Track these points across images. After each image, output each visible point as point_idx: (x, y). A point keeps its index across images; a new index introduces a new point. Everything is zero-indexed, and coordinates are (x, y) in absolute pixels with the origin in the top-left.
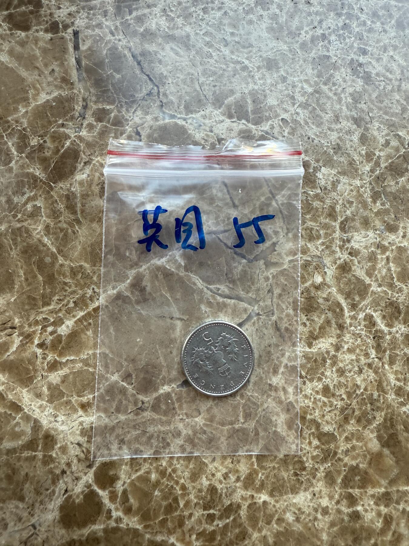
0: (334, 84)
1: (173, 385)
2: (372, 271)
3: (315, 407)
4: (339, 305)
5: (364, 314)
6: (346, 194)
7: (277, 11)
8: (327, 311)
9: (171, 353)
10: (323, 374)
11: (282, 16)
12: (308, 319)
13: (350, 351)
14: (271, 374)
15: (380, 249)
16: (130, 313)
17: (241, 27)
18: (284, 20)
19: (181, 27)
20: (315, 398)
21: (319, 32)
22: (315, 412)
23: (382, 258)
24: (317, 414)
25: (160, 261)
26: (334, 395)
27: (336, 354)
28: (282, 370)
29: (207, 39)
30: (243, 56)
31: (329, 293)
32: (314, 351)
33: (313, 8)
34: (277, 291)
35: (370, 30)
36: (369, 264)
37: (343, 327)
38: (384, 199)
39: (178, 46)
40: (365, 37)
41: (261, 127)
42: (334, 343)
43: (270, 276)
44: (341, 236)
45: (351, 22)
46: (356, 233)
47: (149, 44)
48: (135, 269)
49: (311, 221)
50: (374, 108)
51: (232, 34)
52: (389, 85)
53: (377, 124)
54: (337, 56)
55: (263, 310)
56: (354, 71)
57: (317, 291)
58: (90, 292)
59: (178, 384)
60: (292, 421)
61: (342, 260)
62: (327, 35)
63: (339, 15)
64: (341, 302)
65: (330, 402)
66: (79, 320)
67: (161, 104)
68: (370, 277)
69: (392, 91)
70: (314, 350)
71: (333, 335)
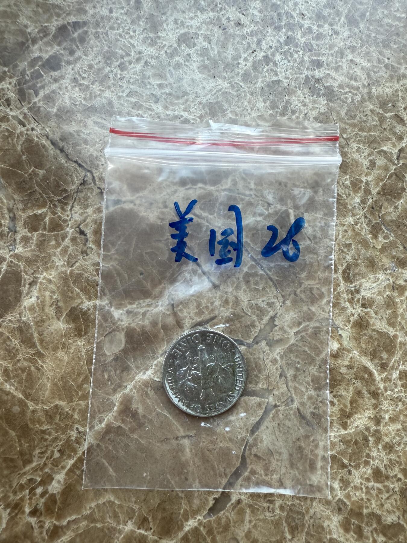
0: (293, 112)
1: (199, 517)
2: (393, 320)
3: (369, 498)
4: (366, 369)
5: (398, 372)
6: (340, 237)
7: (206, 44)
8: (354, 381)
9: (186, 479)
10: (368, 456)
11: (213, 49)
12: (334, 396)
13: (393, 420)
14: (309, 473)
15: (396, 291)
16: (127, 446)
17: (168, 75)
18: (216, 52)
19: (100, 94)
20: (367, 488)
21: (260, 55)
22: (371, 504)
23: (401, 301)
24: (374, 505)
25: (146, 375)
26: (387, 478)
27: (378, 428)
28: (319, 464)
29: (133, 100)
30: (180, 108)
31: (351, 358)
32: (351, 432)
33: (246, 29)
34: (290, 373)
35: (319, 37)
36: (388, 312)
37: (378, 394)
38: (386, 231)
39: (102, 118)
40: (315, 47)
41: (222, 185)
42: (372, 416)
43: (278, 358)
44: (347, 288)
45: (294, 33)
46: (364, 280)
47: (67, 125)
48: (120, 392)
49: (308, 279)
50: (347, 127)
51: (160, 86)
52: (356, 95)
53: (355, 145)
54: (288, 78)
55: (279, 399)
56: (314, 91)
57: (336, 360)
58: (74, 434)
59: (204, 514)
60: (347, 522)
61: (356, 315)
62: (270, 57)
63: (278, 29)
64: (367, 366)
65: (385, 487)
66: (71, 470)
67: (99, 191)
68: (393, 327)
69: (363, 100)
70: (351, 430)
71: (368, 406)
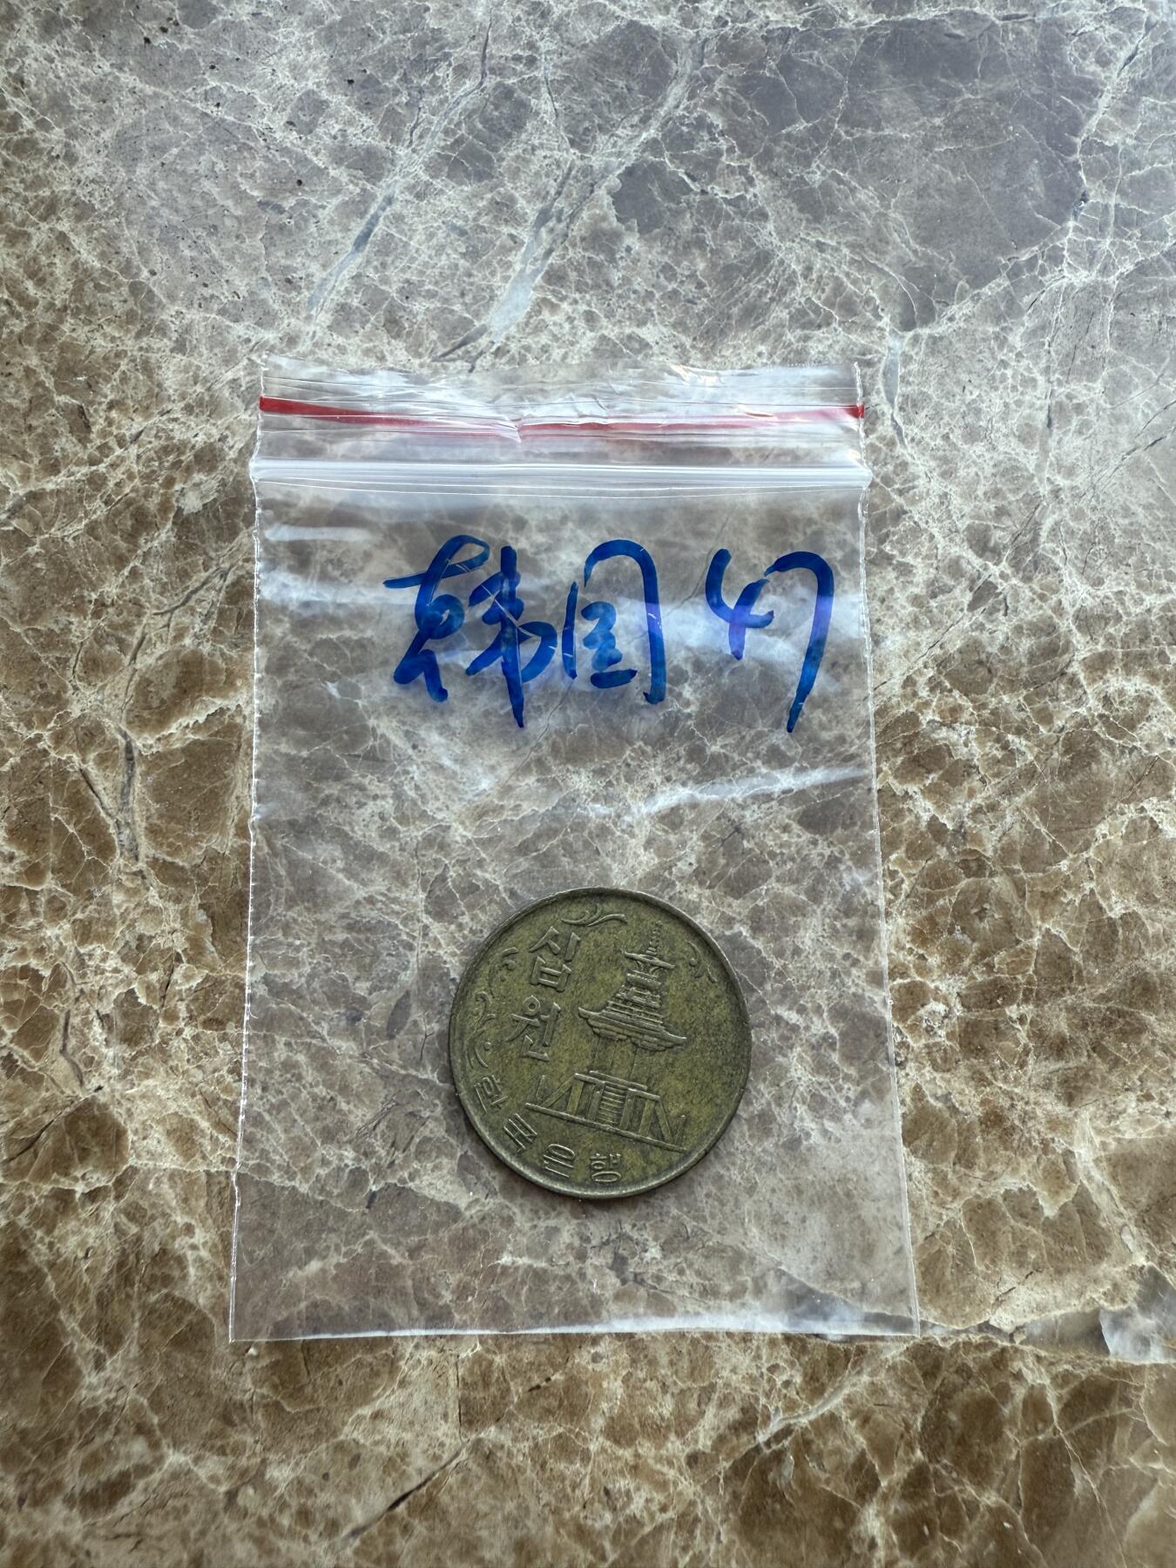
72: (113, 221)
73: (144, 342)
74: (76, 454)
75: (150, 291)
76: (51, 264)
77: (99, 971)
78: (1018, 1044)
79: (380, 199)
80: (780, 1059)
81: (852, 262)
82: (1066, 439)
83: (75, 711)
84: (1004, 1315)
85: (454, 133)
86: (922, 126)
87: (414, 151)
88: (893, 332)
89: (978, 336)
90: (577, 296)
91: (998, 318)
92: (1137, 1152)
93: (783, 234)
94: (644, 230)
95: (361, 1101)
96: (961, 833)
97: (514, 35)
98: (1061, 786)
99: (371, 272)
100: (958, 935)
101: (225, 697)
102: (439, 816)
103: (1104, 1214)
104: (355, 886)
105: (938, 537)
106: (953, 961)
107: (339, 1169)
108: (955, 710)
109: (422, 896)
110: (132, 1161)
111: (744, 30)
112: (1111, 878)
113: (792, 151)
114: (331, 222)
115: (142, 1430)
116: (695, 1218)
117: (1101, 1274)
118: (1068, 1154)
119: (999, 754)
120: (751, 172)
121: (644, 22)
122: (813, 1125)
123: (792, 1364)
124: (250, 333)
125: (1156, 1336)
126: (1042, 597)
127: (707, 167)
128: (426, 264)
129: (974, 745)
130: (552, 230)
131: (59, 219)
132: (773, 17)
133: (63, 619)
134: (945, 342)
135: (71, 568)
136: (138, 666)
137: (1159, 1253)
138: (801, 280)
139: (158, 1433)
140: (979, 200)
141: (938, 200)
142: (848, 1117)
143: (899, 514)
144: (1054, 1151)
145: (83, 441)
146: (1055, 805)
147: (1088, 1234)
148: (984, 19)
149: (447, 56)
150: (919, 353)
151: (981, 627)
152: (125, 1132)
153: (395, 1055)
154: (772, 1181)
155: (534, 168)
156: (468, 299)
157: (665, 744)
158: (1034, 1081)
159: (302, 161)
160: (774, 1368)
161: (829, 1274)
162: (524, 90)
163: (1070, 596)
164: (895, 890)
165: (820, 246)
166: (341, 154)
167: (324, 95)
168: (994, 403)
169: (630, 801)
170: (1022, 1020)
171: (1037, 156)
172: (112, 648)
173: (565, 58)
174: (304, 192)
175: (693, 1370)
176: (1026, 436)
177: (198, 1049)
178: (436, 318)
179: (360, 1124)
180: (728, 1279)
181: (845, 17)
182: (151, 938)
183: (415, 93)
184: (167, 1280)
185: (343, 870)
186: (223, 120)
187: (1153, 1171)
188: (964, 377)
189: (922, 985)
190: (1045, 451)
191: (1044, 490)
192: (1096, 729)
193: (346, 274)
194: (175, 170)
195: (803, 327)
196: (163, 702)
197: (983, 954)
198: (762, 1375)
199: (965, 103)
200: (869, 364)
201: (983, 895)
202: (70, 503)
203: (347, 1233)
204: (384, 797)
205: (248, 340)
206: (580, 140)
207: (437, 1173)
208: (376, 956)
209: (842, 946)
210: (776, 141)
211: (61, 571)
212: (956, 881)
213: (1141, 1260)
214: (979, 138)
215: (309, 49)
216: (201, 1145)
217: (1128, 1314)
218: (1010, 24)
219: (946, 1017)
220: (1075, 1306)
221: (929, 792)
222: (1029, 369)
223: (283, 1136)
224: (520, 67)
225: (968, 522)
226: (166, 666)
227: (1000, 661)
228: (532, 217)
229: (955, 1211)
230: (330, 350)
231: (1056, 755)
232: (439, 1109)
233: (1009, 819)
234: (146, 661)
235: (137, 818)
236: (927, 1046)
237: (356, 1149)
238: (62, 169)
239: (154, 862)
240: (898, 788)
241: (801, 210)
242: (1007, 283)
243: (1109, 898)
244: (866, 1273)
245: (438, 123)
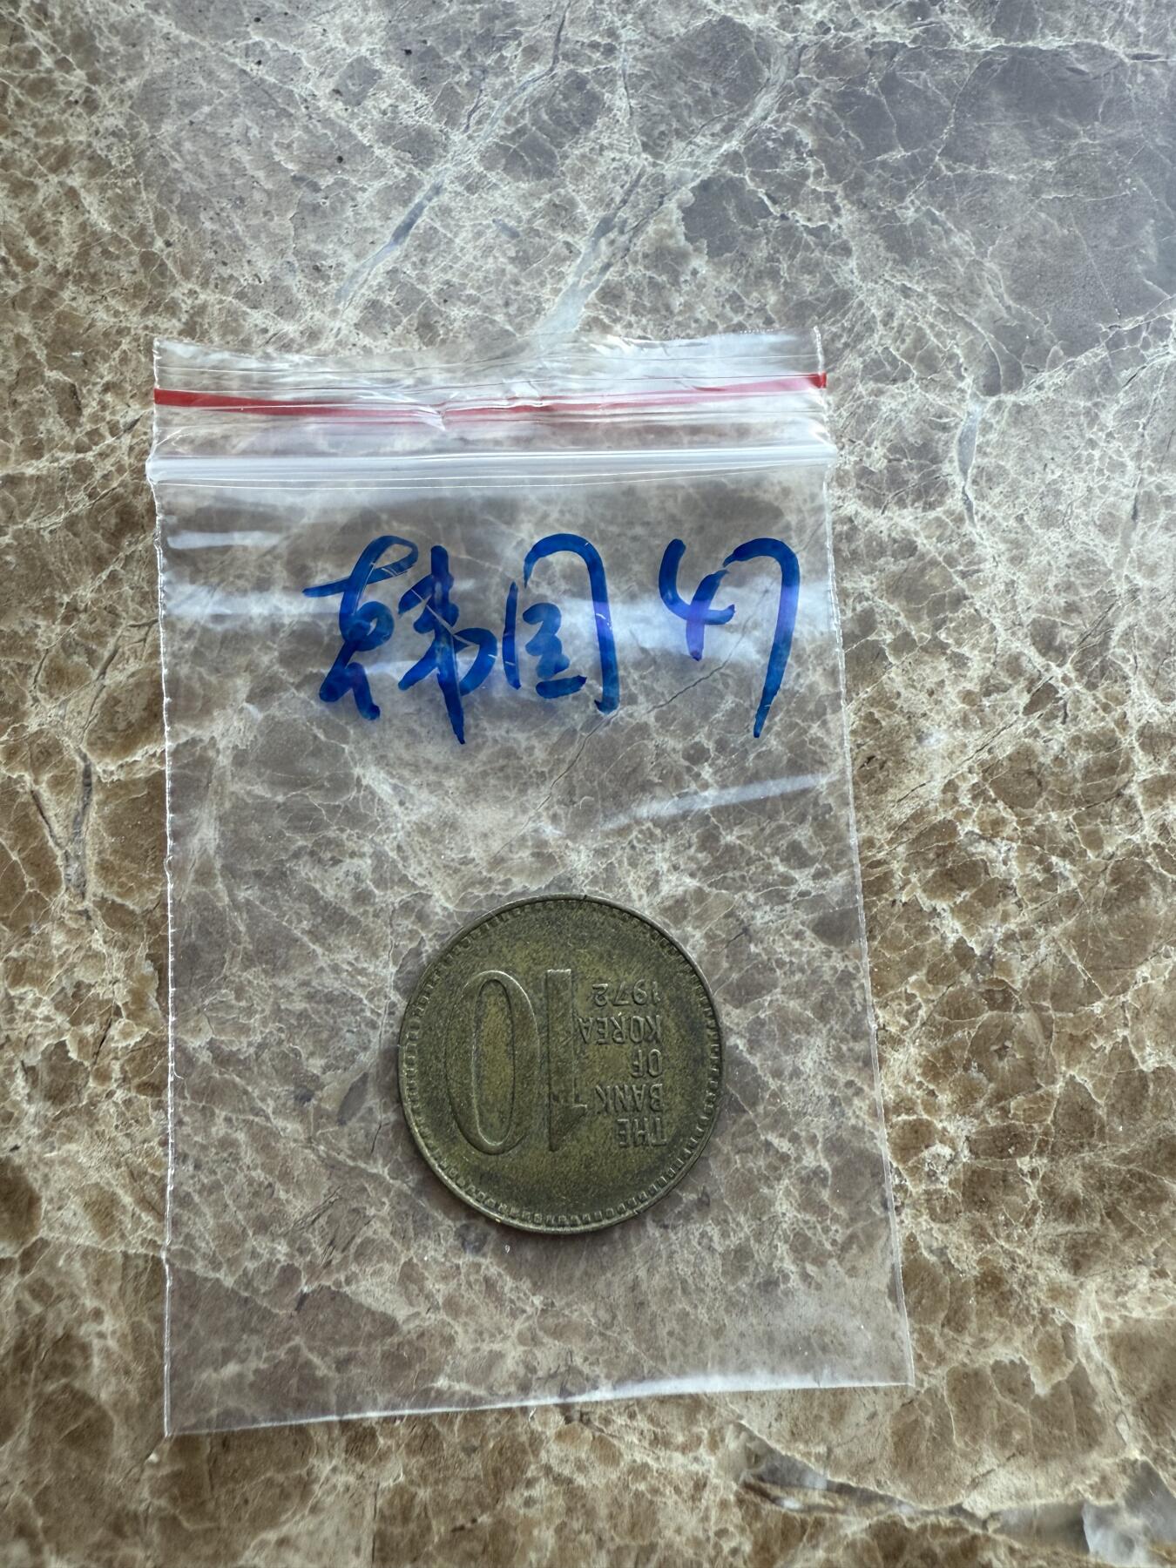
72: (130, 181)
73: (151, 320)
74: (62, 438)
75: (163, 264)
76: (57, 222)
77: (29, 1018)
78: (1026, 1199)
79: (427, 187)
80: (765, 1190)
81: (939, 312)
82: (1151, 534)
83: (33, 725)
84: (979, 1499)
85: (516, 121)
86: (1033, 167)
87: (470, 137)
88: (974, 395)
89: (1068, 409)
90: (633, 319)
91: (1092, 392)
92: (1144, 1333)
93: (866, 273)
94: (714, 253)
95: (301, 1190)
96: (989, 959)
97: (594, 18)
98: (1104, 919)
99: (408, 268)
100: (974, 1073)
101: (199, 726)
102: (420, 883)
103: (1100, 1398)
104: (319, 950)
105: (1000, 628)
106: (965, 1102)
107: (270, 1265)
108: (998, 823)
109: (393, 969)
110: (43, 1233)
111: (847, 40)
112: (1147, 1027)
113: (885, 182)
114: (371, 207)
115: (24, 1532)
116: (652, 1357)
117: (1089, 1463)
118: (1068, 1328)
119: (1040, 877)
120: (838, 200)
121: (739, 19)
122: (793, 1268)
123: (742, 1531)
124: (269, 323)
125: (1142, 1538)
126: (1106, 708)
127: (791, 189)
128: (469, 266)
129: (1014, 864)
130: (612, 242)
131: (70, 172)
132: (881, 28)
133: (29, 621)
134: (1030, 412)
135: (44, 565)
136: (107, 682)
137: (1154, 1446)
138: (880, 327)
139: (41, 1537)
140: (1084, 258)
141: (1040, 254)
142: (834, 1261)
143: (959, 599)
144: (1053, 1323)
145: (72, 424)
146: (1095, 939)
147: (1080, 1418)
148: (1112, 55)
149: (517, 35)
150: (1001, 422)
151: (1035, 734)
152: (39, 1199)
153: (344, 1144)
154: (742, 1325)
155: (600, 170)
156: (512, 310)
157: (676, 829)
158: (1040, 1242)
159: (346, 135)
160: (722, 1533)
161: (793, 1433)
162: (599, 82)
163: (1137, 710)
164: (910, 1016)
165: (906, 292)
166: (389, 133)
167: (377, 64)
168: (1076, 486)
169: (631, 888)
170: (1033, 1173)
171: (1154, 215)
172: (79, 659)
173: (647, 51)
174: (344, 170)
175: (634, 1525)
176: (1107, 527)
177: (128, 1115)
178: (475, 328)
179: (297, 1216)
180: (683, 1429)
181: (960, 39)
182: (90, 986)
183: (477, 73)
184: (67, 1369)
185: (310, 932)
186: (263, 81)
187: (1159, 1357)
188: (1047, 454)
189: (929, 1124)
190: (1126, 545)
191: (1121, 588)
192: (1149, 860)
193: (381, 268)
194: (204, 132)
195: (877, 380)
196: (130, 725)
197: (999, 1096)
198: (708, 1539)
199: (1082, 147)
200: (945, 428)
201: (1006, 1032)
202: (50, 492)
203: (272, 1336)
204: (362, 855)
205: (265, 331)
206: (655, 146)
207: (376, 1280)
208: (335, 1032)
209: (845, 1072)
210: (869, 168)
211: (32, 568)
212: (978, 1013)
213: (1135, 1453)
214: (1093, 188)
215: (366, 10)
216: (121, 1222)
217: (1115, 1510)
218: (1139, 62)
219: (951, 1162)
220: (1058, 1497)
221: (958, 911)
222: (1119, 452)
223: (212, 1222)
224: (597, 56)
225: (1034, 615)
226: (138, 685)
227: (1052, 774)
228: (592, 225)
229: (938, 1378)
230: (354, 351)
231: (1102, 884)
232: (387, 1208)
233: (1043, 950)
234: (115, 678)
235: (89, 852)
236: (927, 1192)
237: (291, 1243)
238: (79, 116)
239: (102, 903)
240: (926, 903)
241: (889, 248)
242: (1105, 354)
243: (1143, 1049)
244: (833, 1437)
245: (500, 109)
